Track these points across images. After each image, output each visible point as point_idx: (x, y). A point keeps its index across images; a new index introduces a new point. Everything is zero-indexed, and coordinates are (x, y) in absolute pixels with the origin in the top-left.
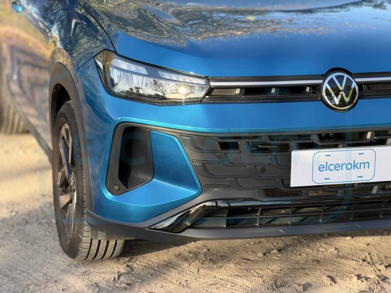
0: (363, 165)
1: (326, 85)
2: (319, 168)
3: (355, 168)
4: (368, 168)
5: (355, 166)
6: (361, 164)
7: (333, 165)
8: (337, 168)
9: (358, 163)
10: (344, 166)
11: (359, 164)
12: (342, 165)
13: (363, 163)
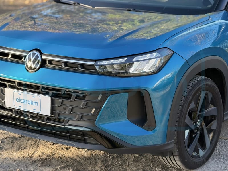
0: (35, 103)
3: (32, 104)
7: (22, 100)
8: (24, 102)
10: (27, 101)
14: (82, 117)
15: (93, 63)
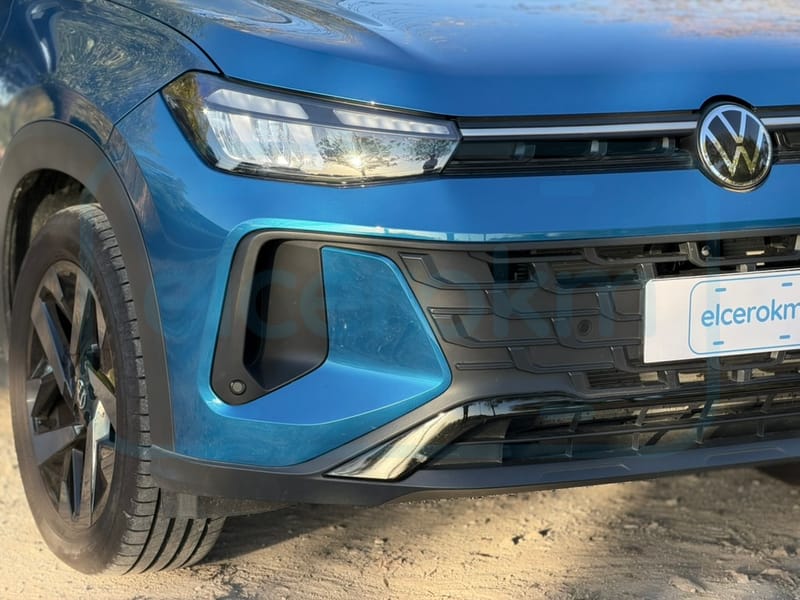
0: (790, 309)
1: (705, 132)
2: (703, 319)
3: (776, 317)
5: (775, 313)
6: (786, 306)
7: (730, 311)
8: (739, 319)
9: (781, 306)
10: (753, 312)
11: (782, 309)
12: (750, 310)
13: (791, 305)
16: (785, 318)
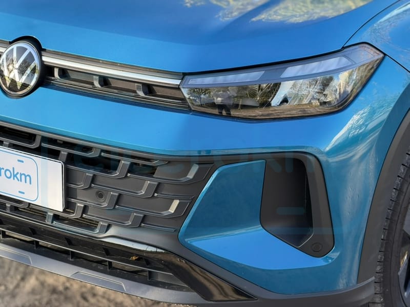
0: (23, 177)
3: (15, 178)
4: (30, 183)
5: (15, 176)
9: (18, 173)
10: (3, 172)
11: (19, 175)
13: (24, 174)
14: (144, 219)
15: (177, 82)
16: (21, 181)
